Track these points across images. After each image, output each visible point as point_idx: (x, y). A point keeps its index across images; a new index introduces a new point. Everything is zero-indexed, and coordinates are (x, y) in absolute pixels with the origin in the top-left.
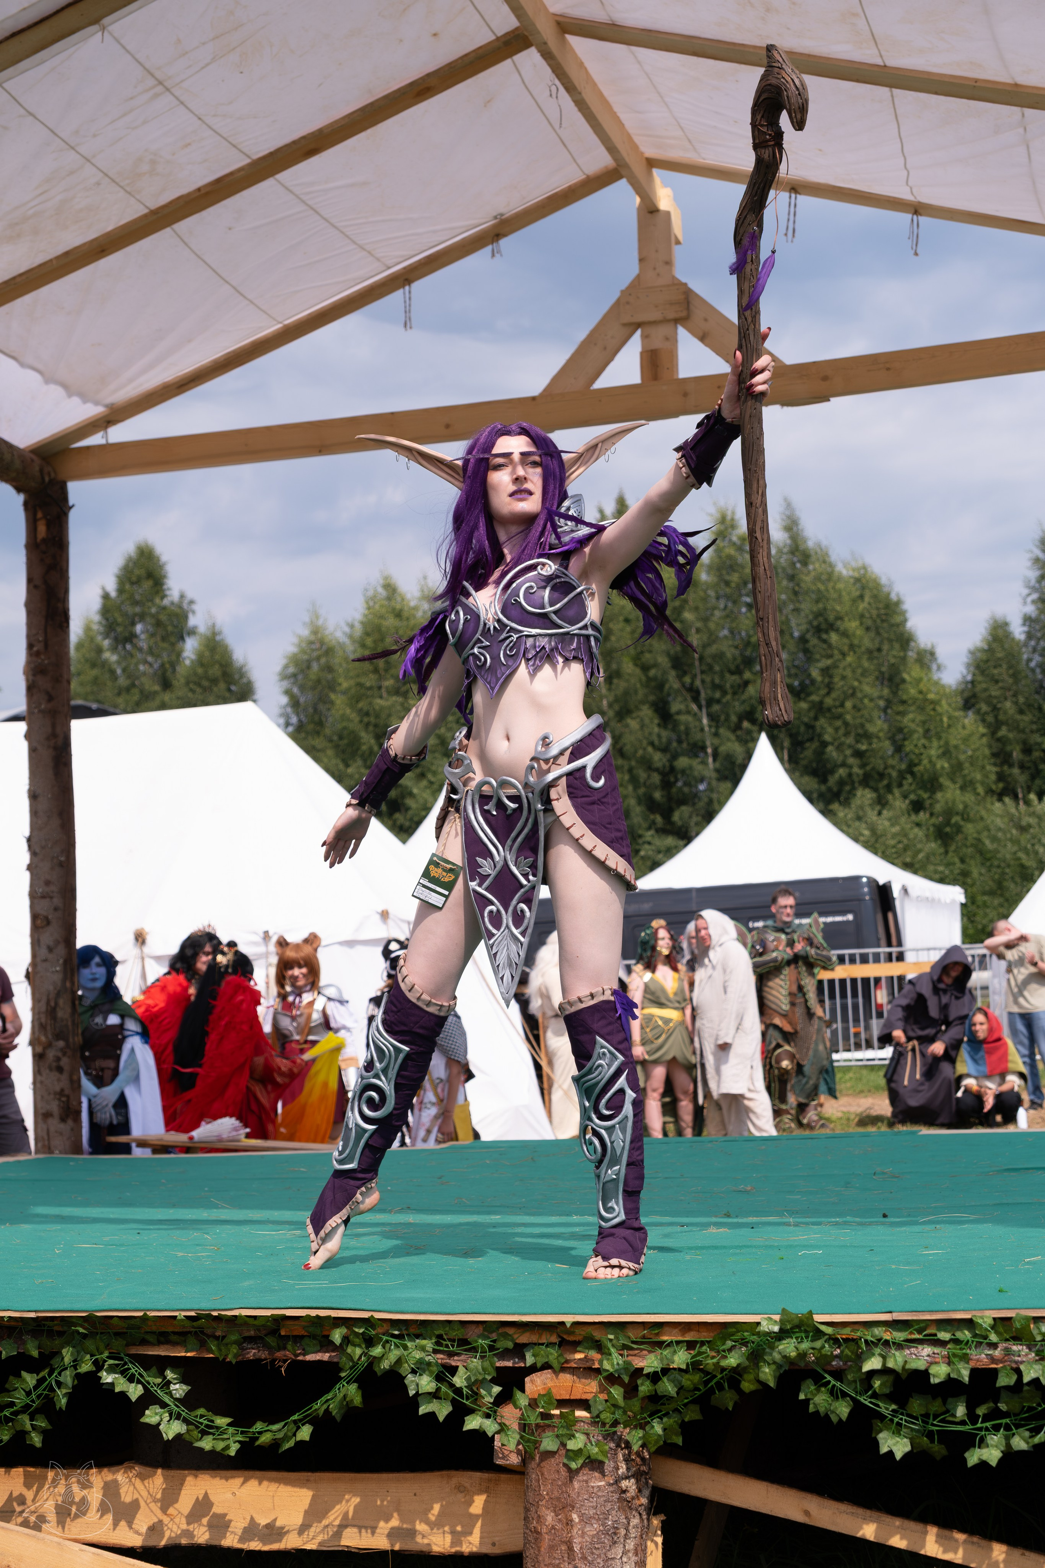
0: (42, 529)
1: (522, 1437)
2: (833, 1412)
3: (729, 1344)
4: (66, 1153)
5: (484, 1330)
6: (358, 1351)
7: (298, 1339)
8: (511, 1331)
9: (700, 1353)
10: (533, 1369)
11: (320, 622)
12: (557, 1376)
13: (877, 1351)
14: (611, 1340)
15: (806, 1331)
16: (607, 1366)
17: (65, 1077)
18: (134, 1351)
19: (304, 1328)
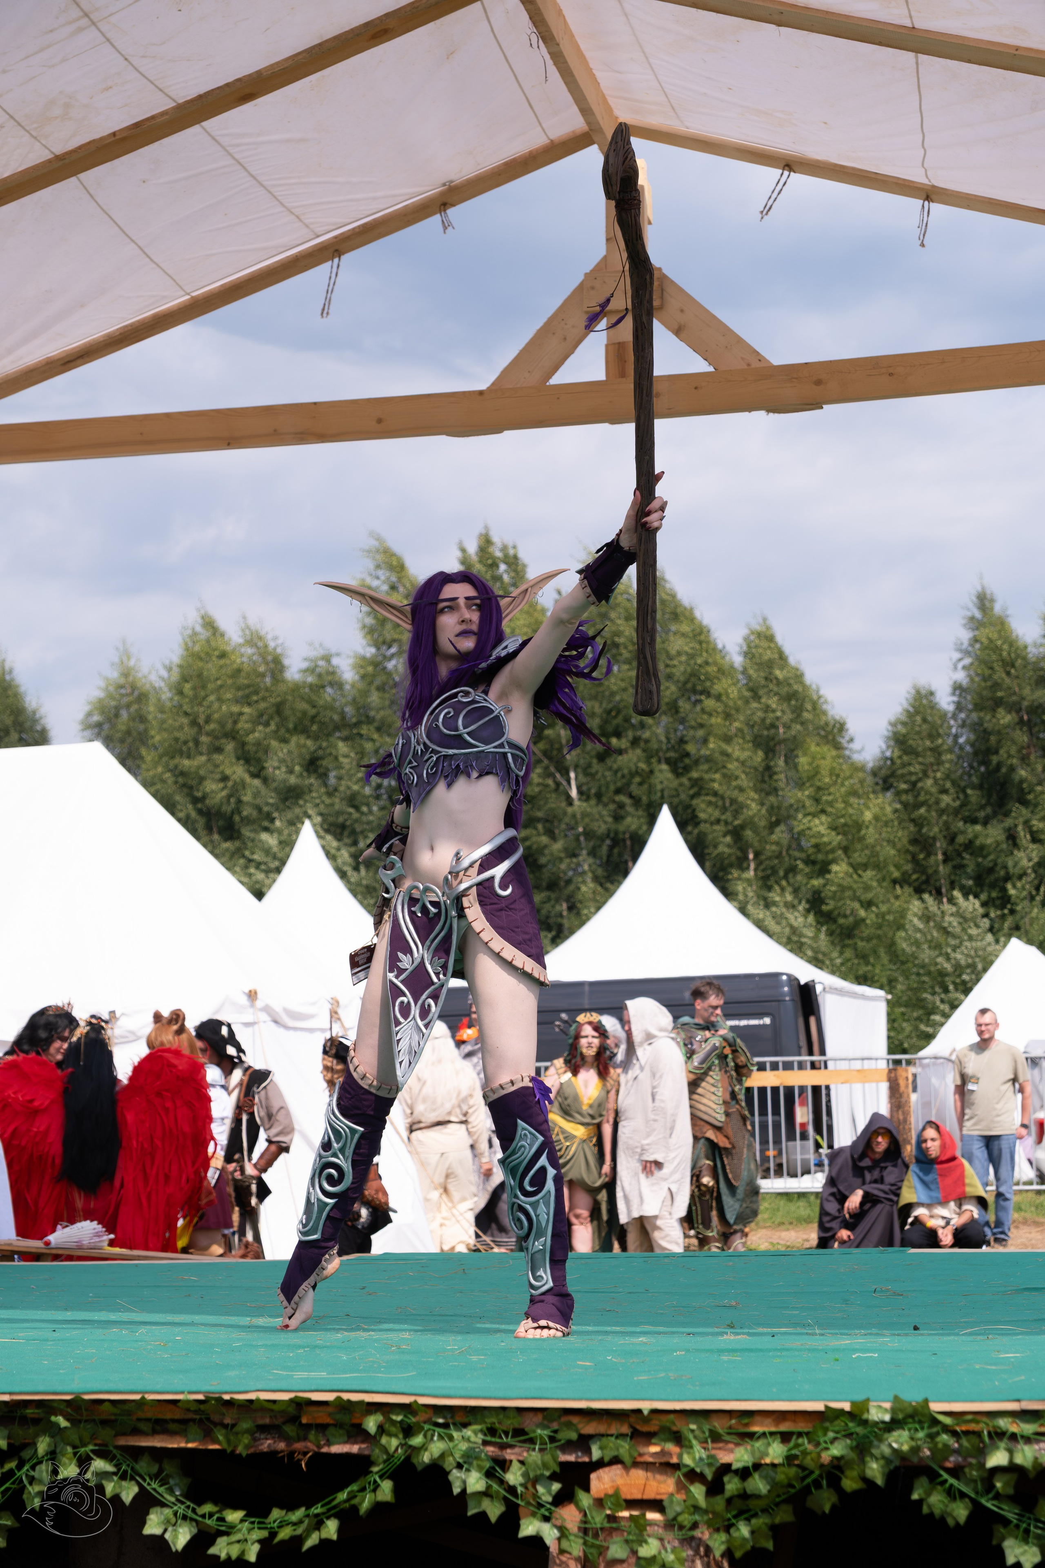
1: (585, 1543)
2: (950, 1515)
3: (831, 1435)
5: (544, 1418)
6: (394, 1442)
7: (322, 1428)
8: (575, 1420)
9: (797, 1446)
10: (600, 1464)
11: (132, 661)
12: (628, 1473)
13: (1002, 1445)
14: (693, 1431)
15: (920, 1422)
16: (687, 1460)
18: (122, 1441)
19: (330, 1415)
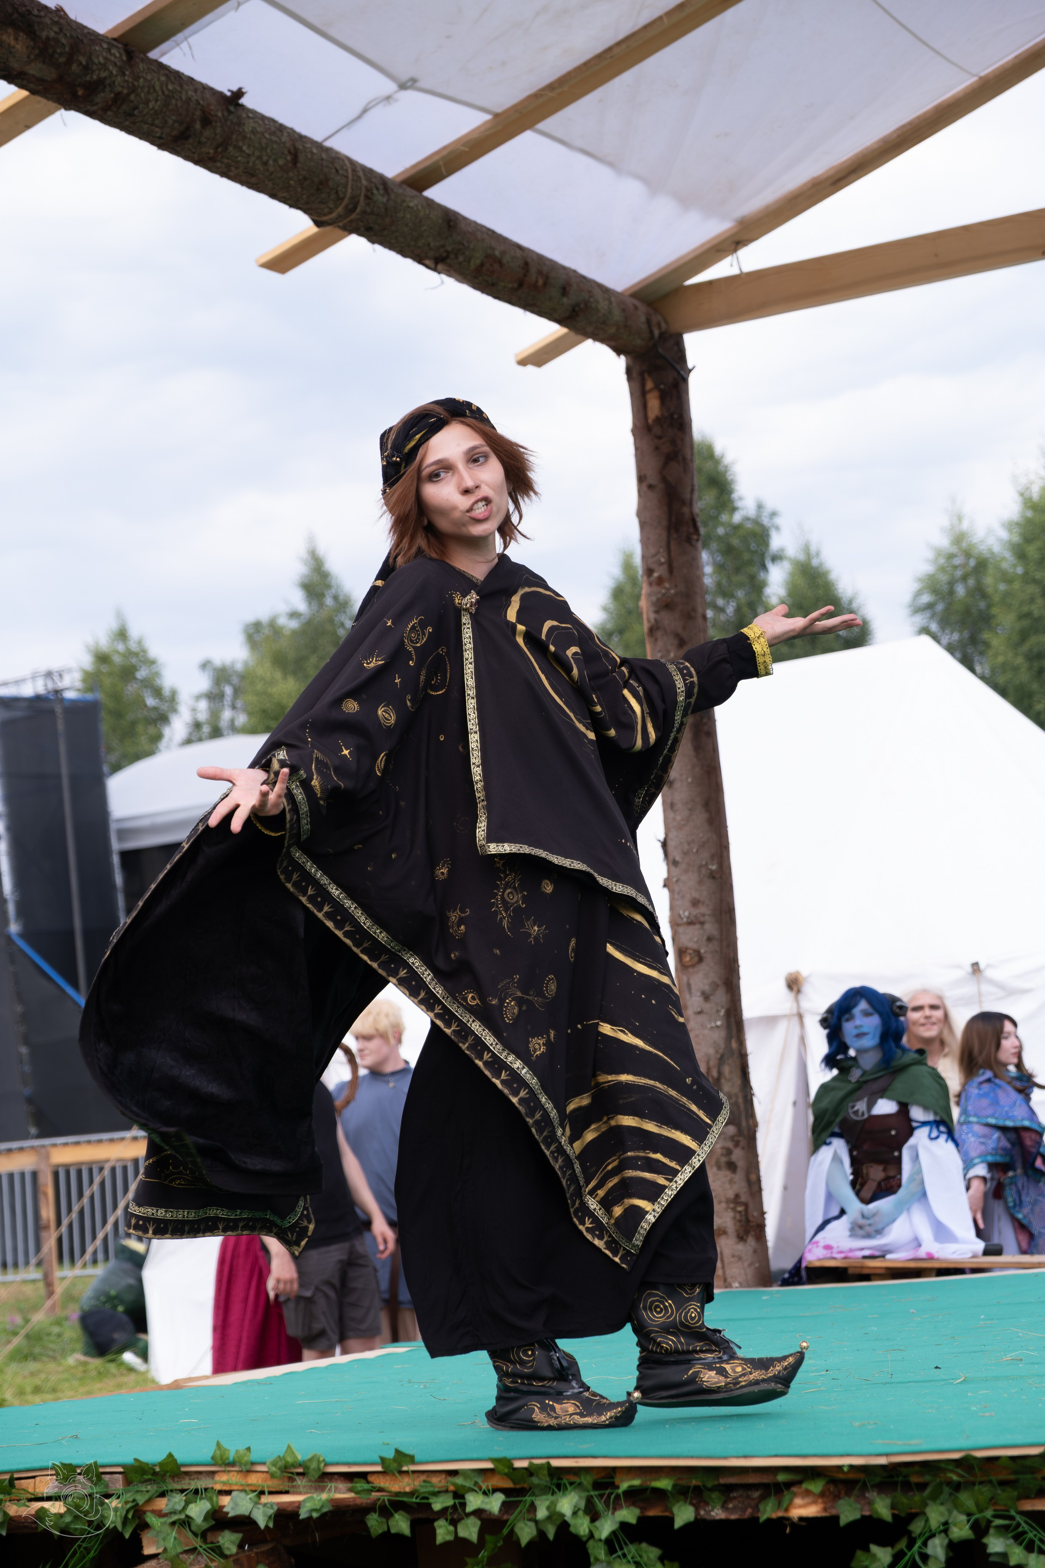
0: (654, 405)
4: (749, 1286)
11: (965, 526)
17: (739, 1176)
18: (1028, 1506)
